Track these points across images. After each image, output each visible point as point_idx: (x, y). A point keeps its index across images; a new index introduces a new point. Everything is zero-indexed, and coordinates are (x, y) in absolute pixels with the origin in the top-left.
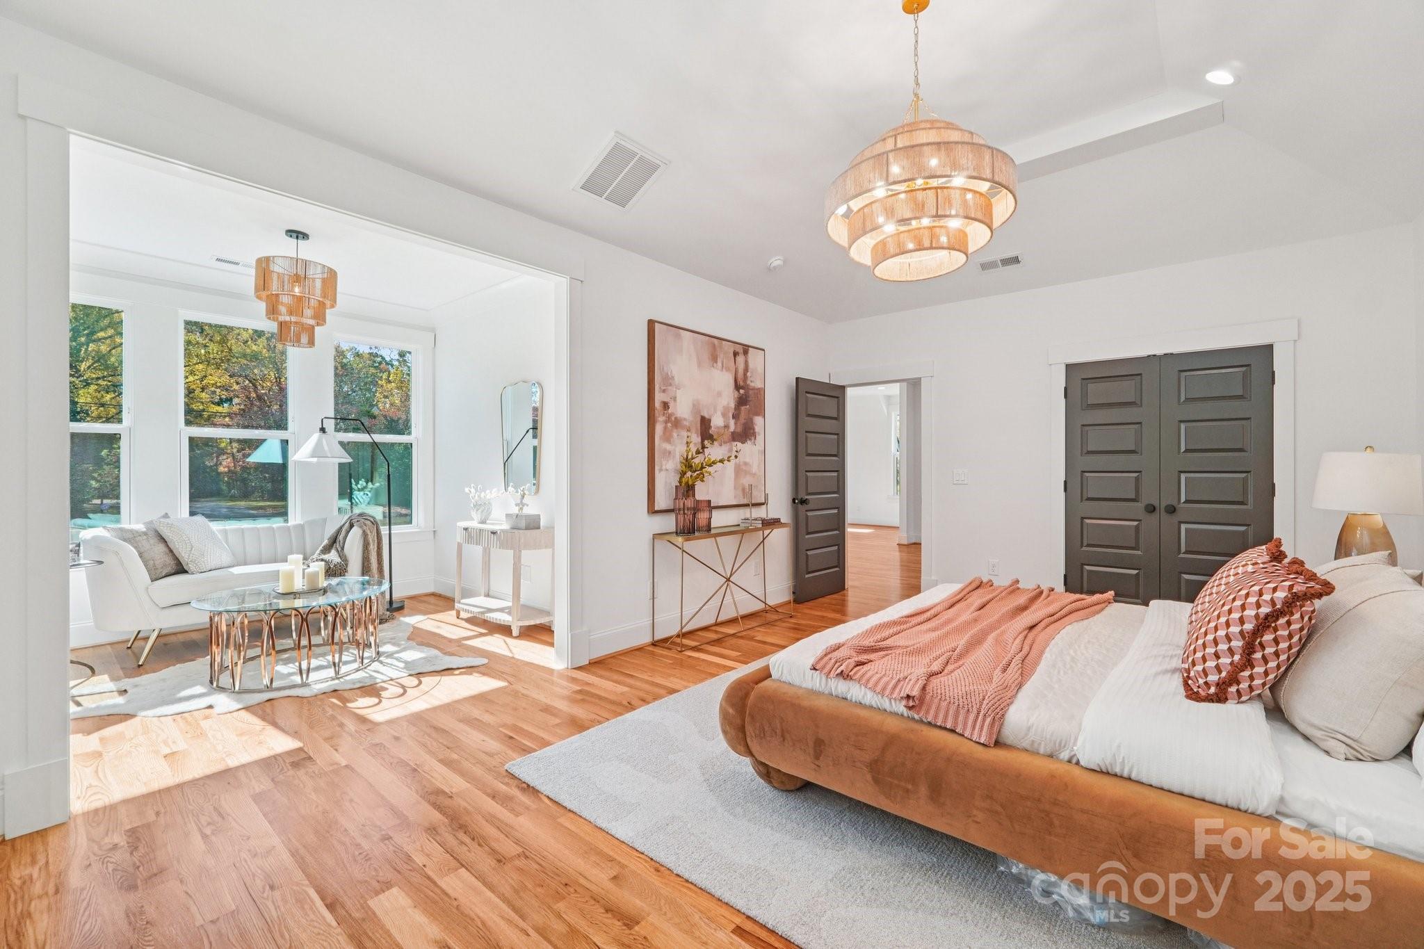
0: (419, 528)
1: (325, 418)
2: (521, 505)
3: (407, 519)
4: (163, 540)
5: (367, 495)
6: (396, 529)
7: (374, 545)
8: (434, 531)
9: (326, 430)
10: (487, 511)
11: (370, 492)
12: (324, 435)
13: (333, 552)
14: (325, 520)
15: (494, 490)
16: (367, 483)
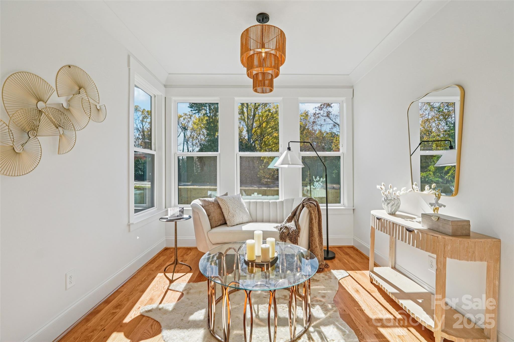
0: (345, 206)
1: (291, 142)
2: (436, 206)
3: (337, 200)
4: (220, 207)
5: (320, 184)
6: (331, 206)
7: (316, 219)
8: (354, 209)
9: (291, 149)
10: (397, 205)
11: (321, 183)
12: (289, 152)
13: (293, 222)
14: (293, 200)
15: (403, 189)
16: (320, 178)
